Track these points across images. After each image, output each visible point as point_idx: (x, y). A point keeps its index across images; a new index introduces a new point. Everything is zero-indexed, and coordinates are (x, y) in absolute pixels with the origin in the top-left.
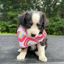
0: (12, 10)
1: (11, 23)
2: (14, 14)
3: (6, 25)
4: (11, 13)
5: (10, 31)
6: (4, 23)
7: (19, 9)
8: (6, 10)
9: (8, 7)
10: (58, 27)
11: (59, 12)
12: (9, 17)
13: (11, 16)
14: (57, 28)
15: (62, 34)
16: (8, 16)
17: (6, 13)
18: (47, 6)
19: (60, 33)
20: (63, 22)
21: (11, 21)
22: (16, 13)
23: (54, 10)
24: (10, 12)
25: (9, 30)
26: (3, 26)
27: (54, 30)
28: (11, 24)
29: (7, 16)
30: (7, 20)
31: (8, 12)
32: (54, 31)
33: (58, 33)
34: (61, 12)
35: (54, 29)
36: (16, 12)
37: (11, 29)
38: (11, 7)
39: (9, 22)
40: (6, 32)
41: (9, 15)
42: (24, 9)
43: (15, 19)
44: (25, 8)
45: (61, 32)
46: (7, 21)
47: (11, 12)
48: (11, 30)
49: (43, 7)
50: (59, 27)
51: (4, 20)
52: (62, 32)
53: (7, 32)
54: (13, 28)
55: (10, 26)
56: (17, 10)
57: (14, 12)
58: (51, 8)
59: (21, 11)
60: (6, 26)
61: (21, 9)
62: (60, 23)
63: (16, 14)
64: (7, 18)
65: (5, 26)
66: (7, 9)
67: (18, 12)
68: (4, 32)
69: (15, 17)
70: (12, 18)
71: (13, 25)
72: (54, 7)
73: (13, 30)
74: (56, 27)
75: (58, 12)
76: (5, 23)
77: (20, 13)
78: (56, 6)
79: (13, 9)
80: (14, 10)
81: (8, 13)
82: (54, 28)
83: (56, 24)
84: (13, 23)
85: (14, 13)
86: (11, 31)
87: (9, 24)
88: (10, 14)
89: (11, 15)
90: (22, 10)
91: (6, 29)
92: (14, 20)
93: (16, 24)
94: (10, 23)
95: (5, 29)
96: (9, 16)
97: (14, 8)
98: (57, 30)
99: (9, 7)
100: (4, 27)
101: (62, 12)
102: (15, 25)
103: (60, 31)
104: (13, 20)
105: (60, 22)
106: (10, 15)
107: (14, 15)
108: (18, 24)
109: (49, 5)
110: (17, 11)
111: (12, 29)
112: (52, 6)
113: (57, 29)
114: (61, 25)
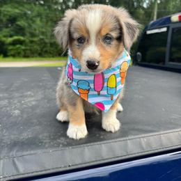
1: (12, 33)
2: (17, 11)
4: (9, 9)
5: (9, 54)
12: (4, 19)
13: (10, 16)
16: (2, 17)
21: (12, 28)
22: (21, 8)
23: (112, 3)
24: (5, 6)
25: (7, 49)
28: (11, 36)
31: (2, 7)
36: (23, 6)
37: (11, 47)
39: (6, 31)
41: (6, 13)
43: (21, 23)
47: (9, 5)
48: (11, 50)
53: (2, 56)
54: (18, 46)
55: (10, 40)
57: (16, 5)
59: (36, 4)
60: (1, 42)
63: (22, 11)
64: (1, 21)
67: (26, 6)
69: (19, 19)
70: (12, 20)
71: (16, 38)
73: (16, 51)
77: (32, 8)
81: (2, 9)
84: (17, 34)
85: (17, 8)
86: (12, 53)
87: (5, 36)
88: (8, 11)
89: (9, 14)
92: (17, 25)
93: (23, 35)
94: (8, 34)
96: (5, 15)
102: (22, 38)
104: (14, 25)
106: (7, 15)
107: (18, 13)
108: (28, 34)
111: (15, 48)
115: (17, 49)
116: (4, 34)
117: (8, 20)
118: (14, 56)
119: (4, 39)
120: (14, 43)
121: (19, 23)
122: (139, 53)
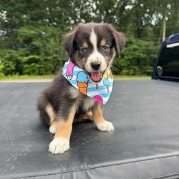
0: (27, 23)
1: (28, 52)
2: (33, 32)
3: (16, 57)
4: (26, 31)
5: (24, 72)
6: (10, 53)
7: (44, 20)
8: (15, 24)
9: (17, 17)
10: (131, 57)
11: (131, 25)
12: (21, 40)
13: (26, 37)
14: (130, 59)
15: (139, 72)
16: (19, 38)
17: (14, 30)
18: (105, 12)
19: (135, 69)
20: (140, 46)
21: (28, 48)
22: (36, 29)
23: (121, 22)
25: (22, 67)
26: (9, 59)
27: (122, 65)
28: (27, 55)
29: (16, 36)
30: (17, 46)
31: (19, 29)
32: (122, 67)
33: (132, 71)
34: (135, 24)
35: (123, 62)
37: (26, 66)
38: (24, 16)
39: (22, 51)
40: (15, 74)
41: (22, 34)
42: (55, 21)
43: (37, 43)
44: (56, 19)
45: (136, 68)
46: (16, 49)
47: (26, 27)
48: (26, 68)
49: (96, 14)
50: (133, 59)
51: (11, 47)
52: (140, 67)
53: (18, 73)
54: (33, 64)
55: (26, 59)
56: (40, 22)
57: (32, 27)
58: (115, 17)
60: (16, 60)
61: (48, 20)
62: (135, 50)
63: (37, 32)
64: (18, 41)
65: (13, 59)
66: (17, 21)
67: (40, 27)
68: (12, 75)
69: (34, 39)
70: (28, 40)
71: (31, 56)
72: (120, 15)
73: (31, 69)
74: (126, 57)
75: (129, 26)
76: (14, 52)
78: (124, 13)
79: (31, 21)
80: (32, 24)
81: (19, 31)
82: (123, 60)
83: (125, 51)
84: (32, 53)
85: (32, 29)
86: (27, 71)
87: (21, 56)
88: (25, 33)
89: (25, 35)
90: (50, 22)
91: (16, 66)
92: (33, 45)
93: (38, 54)
94: (24, 53)
95: (13, 67)
96: (21, 36)
97: (32, 19)
98: (129, 65)
99: (22, 17)
100: (11, 63)
101: (138, 24)
102: (37, 57)
103: (135, 65)
104: (30, 45)
105: (135, 46)
106: (23, 36)
107: (33, 34)
109: (110, 11)
110: (40, 24)
111: (30, 66)
112: (117, 13)
113: (129, 63)
114: (138, 54)
115: (33, 67)
116: (21, 53)
117: (24, 41)
118: (29, 74)
119: (20, 58)
120: (29, 62)
121: (34, 43)
122: (159, 67)
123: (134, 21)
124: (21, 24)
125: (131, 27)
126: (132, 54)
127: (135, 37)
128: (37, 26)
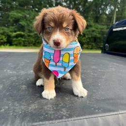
0: (16, 8)
1: (16, 29)
2: (20, 15)
3: (8, 33)
4: (15, 14)
5: (13, 44)
6: (3, 29)
7: (29, 6)
8: (7, 8)
9: (9, 3)
10: (90, 36)
11: (92, 13)
12: (11, 20)
13: (15, 18)
14: (89, 38)
15: (95, 47)
16: (10, 19)
17: (7, 13)
18: (73, 3)
19: (92, 45)
20: (97, 29)
21: (16, 26)
23: (84, 11)
24: (13, 12)
25: (12, 40)
26: (3, 34)
27: (84, 41)
28: (15, 32)
29: (8, 17)
30: (9, 24)
31: (10, 12)
32: (84, 43)
33: (90, 46)
34: (94, 13)
35: (84, 40)
36: (24, 12)
37: (14, 39)
38: (14, 3)
39: (12, 28)
40: (6, 45)
42: (37, 8)
43: (22, 23)
44: (37, 6)
45: (94, 44)
46: (8, 27)
47: (15, 11)
48: (14, 41)
49: (67, 4)
50: (92, 37)
52: (96, 44)
53: (8, 45)
54: (19, 38)
55: (14, 34)
56: (25, 8)
57: (20, 11)
58: (80, 7)
59: (32, 11)
60: (8, 35)
61: (31, 7)
62: (93, 31)
63: (23, 14)
64: (9, 21)
65: (5, 34)
66: (9, 6)
67: (26, 12)
68: (4, 45)
69: (21, 20)
70: (17, 21)
71: (18, 33)
72: (84, 6)
73: (18, 42)
74: (87, 36)
75: (90, 14)
76: (6, 29)
77: (30, 13)
78: (87, 4)
79: (19, 7)
80: (20, 9)
81: (10, 13)
82: (84, 38)
83: (87, 32)
84: (19, 30)
85: (20, 13)
86: (15, 43)
87: (11, 32)
88: (14, 15)
89: (14, 16)
90: (33, 8)
91: (8, 39)
92: (20, 24)
93: (24, 31)
94: (13, 30)
95: (5, 40)
96: (12, 18)
97: (20, 5)
98: (88, 42)
99: (12, 4)
100: (4, 37)
101: (96, 13)
102: (22, 33)
103: (92, 42)
104: (18, 24)
105: (93, 29)
106: (13, 17)
108: (27, 31)
109: (77, 2)
111: (17, 39)
112: (82, 4)
113: (88, 40)
114: (95, 34)
115: (19, 40)
116: (11, 30)
117: (14, 21)
118: (16, 45)
119: (10, 33)
120: (17, 36)
121: (21, 23)
122: (107, 45)
123: (94, 10)
124: (12, 8)
125: (91, 15)
126: (91, 34)
127: (94, 22)
128: (23, 10)
